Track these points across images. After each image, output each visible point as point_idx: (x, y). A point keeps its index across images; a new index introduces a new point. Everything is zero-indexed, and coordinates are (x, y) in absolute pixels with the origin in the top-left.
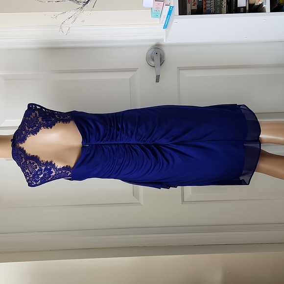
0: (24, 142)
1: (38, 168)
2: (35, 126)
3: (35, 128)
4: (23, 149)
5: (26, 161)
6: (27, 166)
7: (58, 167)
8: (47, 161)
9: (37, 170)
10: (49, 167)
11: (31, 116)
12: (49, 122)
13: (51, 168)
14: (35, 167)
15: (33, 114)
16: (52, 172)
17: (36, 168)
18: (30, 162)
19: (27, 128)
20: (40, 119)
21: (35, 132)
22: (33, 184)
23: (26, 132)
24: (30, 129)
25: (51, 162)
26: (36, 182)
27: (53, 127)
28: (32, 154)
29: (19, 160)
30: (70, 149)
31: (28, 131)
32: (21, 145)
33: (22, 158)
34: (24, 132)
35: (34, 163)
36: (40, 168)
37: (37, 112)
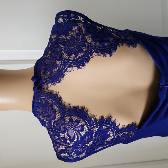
0: (59, 82)
1: (86, 130)
2: (82, 51)
3: (81, 54)
4: (57, 95)
5: (62, 118)
6: (65, 128)
7: (120, 127)
8: (102, 117)
9: (83, 133)
10: (104, 128)
11: (71, 33)
12: (106, 44)
13: (108, 129)
14: (80, 128)
15: (75, 29)
16: (109, 136)
17: (83, 130)
18: (71, 120)
19: (65, 55)
20: (89, 38)
21: (81, 62)
22: (72, 158)
23: (65, 63)
24: (73, 57)
25: (109, 118)
26: (79, 153)
27: (114, 53)
28: (74, 104)
29: (49, 116)
30: (135, 93)
31: (68, 59)
32: (53, 88)
33: (55, 112)
34: (59, 63)
35: (78, 122)
36: (89, 130)
37: (82, 26)
